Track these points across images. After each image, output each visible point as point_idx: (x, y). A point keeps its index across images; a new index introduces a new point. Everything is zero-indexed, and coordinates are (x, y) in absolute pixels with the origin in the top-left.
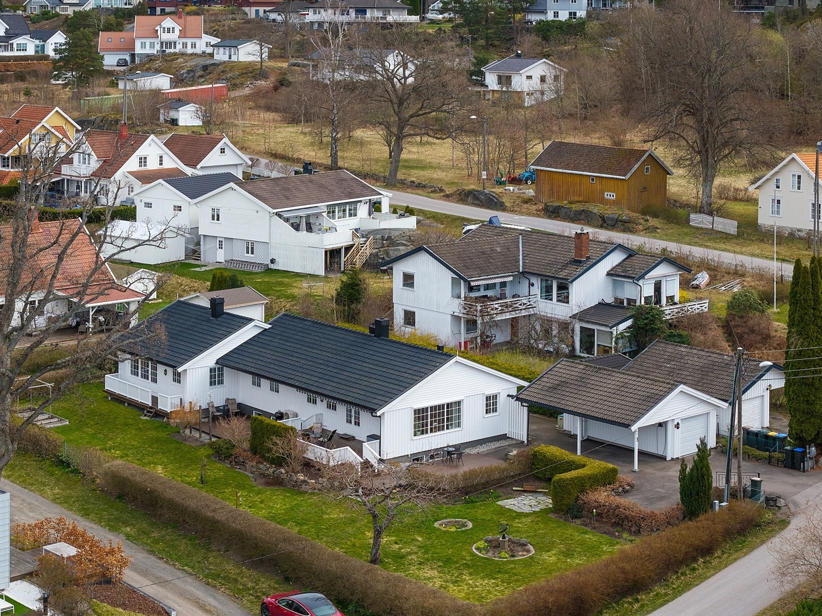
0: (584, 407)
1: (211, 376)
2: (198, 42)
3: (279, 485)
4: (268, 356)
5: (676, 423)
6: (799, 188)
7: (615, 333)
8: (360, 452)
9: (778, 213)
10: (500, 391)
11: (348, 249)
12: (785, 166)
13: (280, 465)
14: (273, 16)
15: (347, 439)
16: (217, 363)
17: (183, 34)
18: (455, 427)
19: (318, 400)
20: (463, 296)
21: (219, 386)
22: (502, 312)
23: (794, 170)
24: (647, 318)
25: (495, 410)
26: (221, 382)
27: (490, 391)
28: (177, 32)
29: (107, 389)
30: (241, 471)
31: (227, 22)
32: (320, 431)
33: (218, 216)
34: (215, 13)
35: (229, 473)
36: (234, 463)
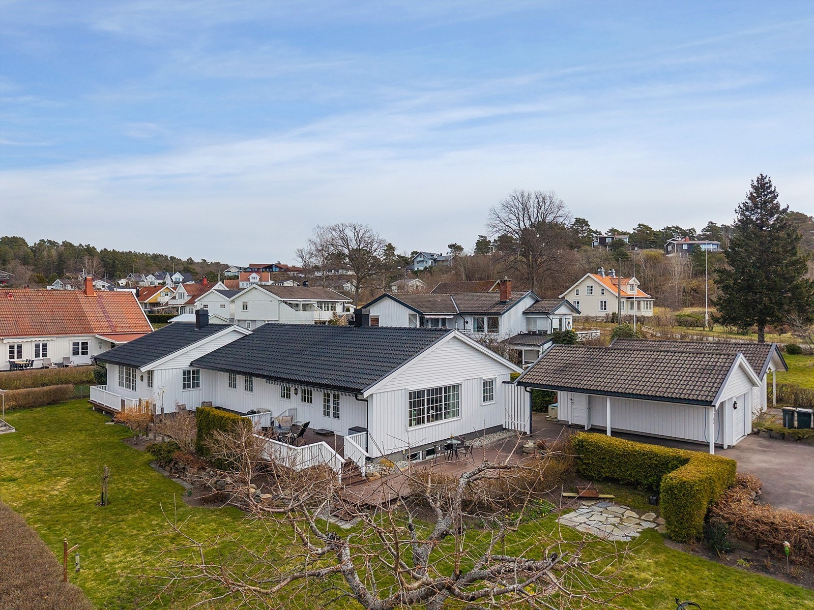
0: (618, 386)
1: (184, 379)
2: (267, 283)
3: (222, 502)
4: (242, 354)
6: (591, 294)
8: (340, 450)
10: (496, 376)
11: (330, 322)
12: (583, 281)
14: (301, 275)
15: (324, 435)
16: (191, 365)
17: (261, 279)
18: (453, 416)
19: (292, 390)
21: (194, 389)
23: (589, 283)
24: (565, 340)
25: (491, 398)
26: (196, 385)
27: (488, 376)
28: (258, 279)
29: (91, 399)
30: (179, 481)
31: (280, 278)
32: (289, 425)
33: (247, 306)
34: (276, 274)
35: (157, 486)
36: (173, 470)
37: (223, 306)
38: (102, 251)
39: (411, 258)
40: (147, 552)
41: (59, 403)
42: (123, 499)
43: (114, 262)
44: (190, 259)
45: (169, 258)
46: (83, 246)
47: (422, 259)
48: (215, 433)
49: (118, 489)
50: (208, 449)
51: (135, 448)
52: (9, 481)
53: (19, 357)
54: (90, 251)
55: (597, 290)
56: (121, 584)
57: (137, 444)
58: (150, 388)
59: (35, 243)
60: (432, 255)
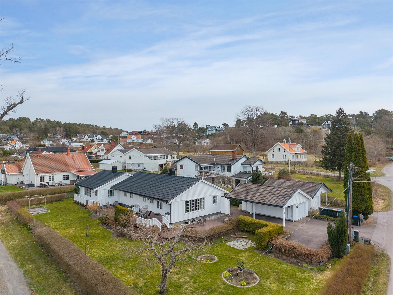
0: (257, 199)
1: (108, 193)
2: (140, 140)
3: (123, 236)
4: (129, 184)
5: (296, 206)
6: (279, 151)
7: (247, 180)
8: (161, 220)
9: (274, 158)
10: (218, 194)
11: (165, 164)
12: (276, 146)
13: (124, 227)
14: (155, 136)
15: (156, 215)
16: (111, 188)
17: (137, 139)
18: (202, 209)
19: (147, 199)
20: (198, 170)
21: (112, 197)
22: (211, 175)
23: (278, 147)
24: (257, 176)
25: (216, 202)
26: (113, 195)
27: (215, 194)
28: (136, 138)
29: (74, 199)
30: (109, 230)
31: (146, 137)
32: (145, 212)
33: (131, 157)
34: (144, 136)
35: (103, 231)
36: (107, 226)
37: (121, 157)
38: (64, 124)
39: (206, 128)
40: (103, 250)
41: (62, 200)
42: (93, 235)
43: (70, 129)
44: (104, 126)
45: (94, 126)
46: (56, 122)
47: (211, 129)
48: (121, 215)
49: (91, 232)
50: (119, 220)
51: (93, 218)
52: (55, 229)
53: (43, 181)
54: (59, 124)
55: (282, 150)
56: (97, 258)
57: (93, 217)
58: (96, 196)
59: (34, 120)
60: (215, 127)
